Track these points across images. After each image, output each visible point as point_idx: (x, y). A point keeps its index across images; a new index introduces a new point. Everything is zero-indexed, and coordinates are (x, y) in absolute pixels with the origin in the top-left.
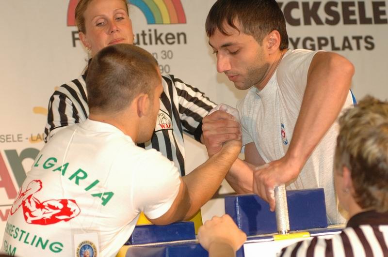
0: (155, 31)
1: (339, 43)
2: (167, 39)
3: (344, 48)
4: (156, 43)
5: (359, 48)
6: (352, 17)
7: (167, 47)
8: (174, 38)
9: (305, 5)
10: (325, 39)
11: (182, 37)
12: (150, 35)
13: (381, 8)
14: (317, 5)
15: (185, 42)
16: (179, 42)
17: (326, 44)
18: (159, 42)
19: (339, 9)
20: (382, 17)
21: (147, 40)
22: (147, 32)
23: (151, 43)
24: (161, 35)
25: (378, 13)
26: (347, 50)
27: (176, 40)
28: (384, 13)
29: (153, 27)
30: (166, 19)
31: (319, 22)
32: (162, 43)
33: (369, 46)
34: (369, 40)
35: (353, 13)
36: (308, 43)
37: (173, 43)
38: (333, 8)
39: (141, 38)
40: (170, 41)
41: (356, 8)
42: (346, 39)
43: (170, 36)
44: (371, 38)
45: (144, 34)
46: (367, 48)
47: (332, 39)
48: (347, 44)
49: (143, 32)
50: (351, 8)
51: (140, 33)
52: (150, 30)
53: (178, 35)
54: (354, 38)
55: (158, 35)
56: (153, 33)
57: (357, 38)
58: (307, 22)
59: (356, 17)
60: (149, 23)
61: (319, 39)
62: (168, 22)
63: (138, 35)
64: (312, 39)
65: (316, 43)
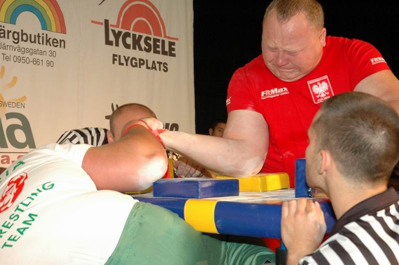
0: (47, 35)
1: (150, 65)
2: (53, 42)
3: (153, 68)
4: (47, 44)
5: (160, 70)
6: (158, 49)
7: (53, 48)
8: (57, 43)
9: (134, 36)
10: (143, 60)
11: (63, 43)
12: (43, 37)
13: (173, 47)
14: (140, 37)
15: (64, 47)
16: (60, 47)
17: (143, 64)
18: (48, 43)
19: (151, 42)
20: (173, 52)
21: (41, 42)
22: (41, 35)
23: (43, 44)
24: (50, 38)
25: (171, 49)
26: (154, 69)
27: (59, 44)
28: (174, 49)
29: (45, 32)
30: (54, 29)
31: (140, 49)
32: (50, 45)
33: (165, 69)
34: (165, 65)
35: (158, 46)
36: (134, 61)
37: (57, 46)
38: (148, 41)
39: (37, 38)
40: (55, 44)
41: (160, 44)
42: (154, 62)
43: (55, 41)
44: (167, 65)
45: (39, 36)
46: (164, 70)
47: (147, 60)
48: (154, 66)
49: (39, 34)
50: (158, 43)
51: (37, 35)
52: (43, 34)
53: (61, 41)
54: (158, 62)
55: (48, 39)
56: (45, 36)
57: (160, 63)
58: (134, 48)
59: (160, 49)
60: (42, 29)
61: (140, 60)
62: (55, 31)
63: (35, 36)
64: (136, 60)
65: (138, 62)
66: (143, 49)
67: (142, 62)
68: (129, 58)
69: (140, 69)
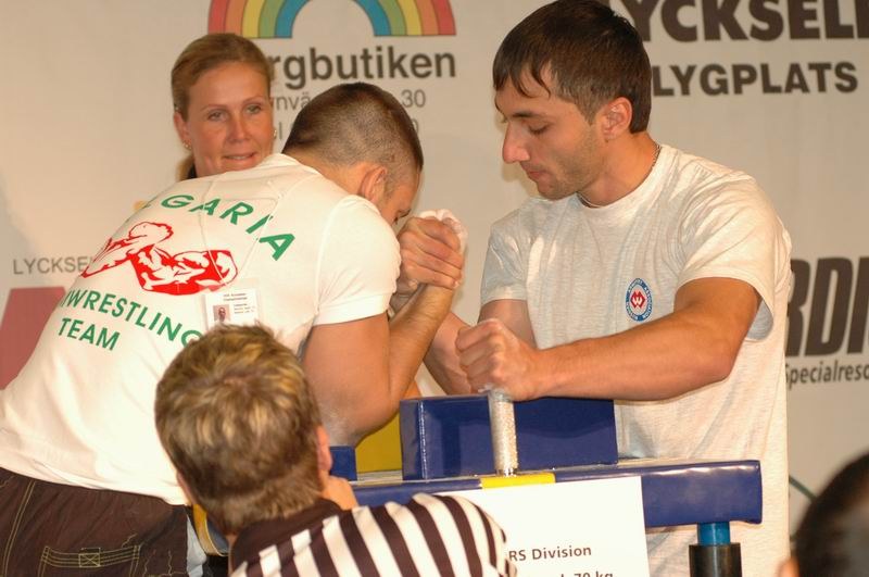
64: (720, 70)
65: (729, 76)
66: (747, 30)
67: (743, 76)
68: (691, 69)
69: (739, 97)
